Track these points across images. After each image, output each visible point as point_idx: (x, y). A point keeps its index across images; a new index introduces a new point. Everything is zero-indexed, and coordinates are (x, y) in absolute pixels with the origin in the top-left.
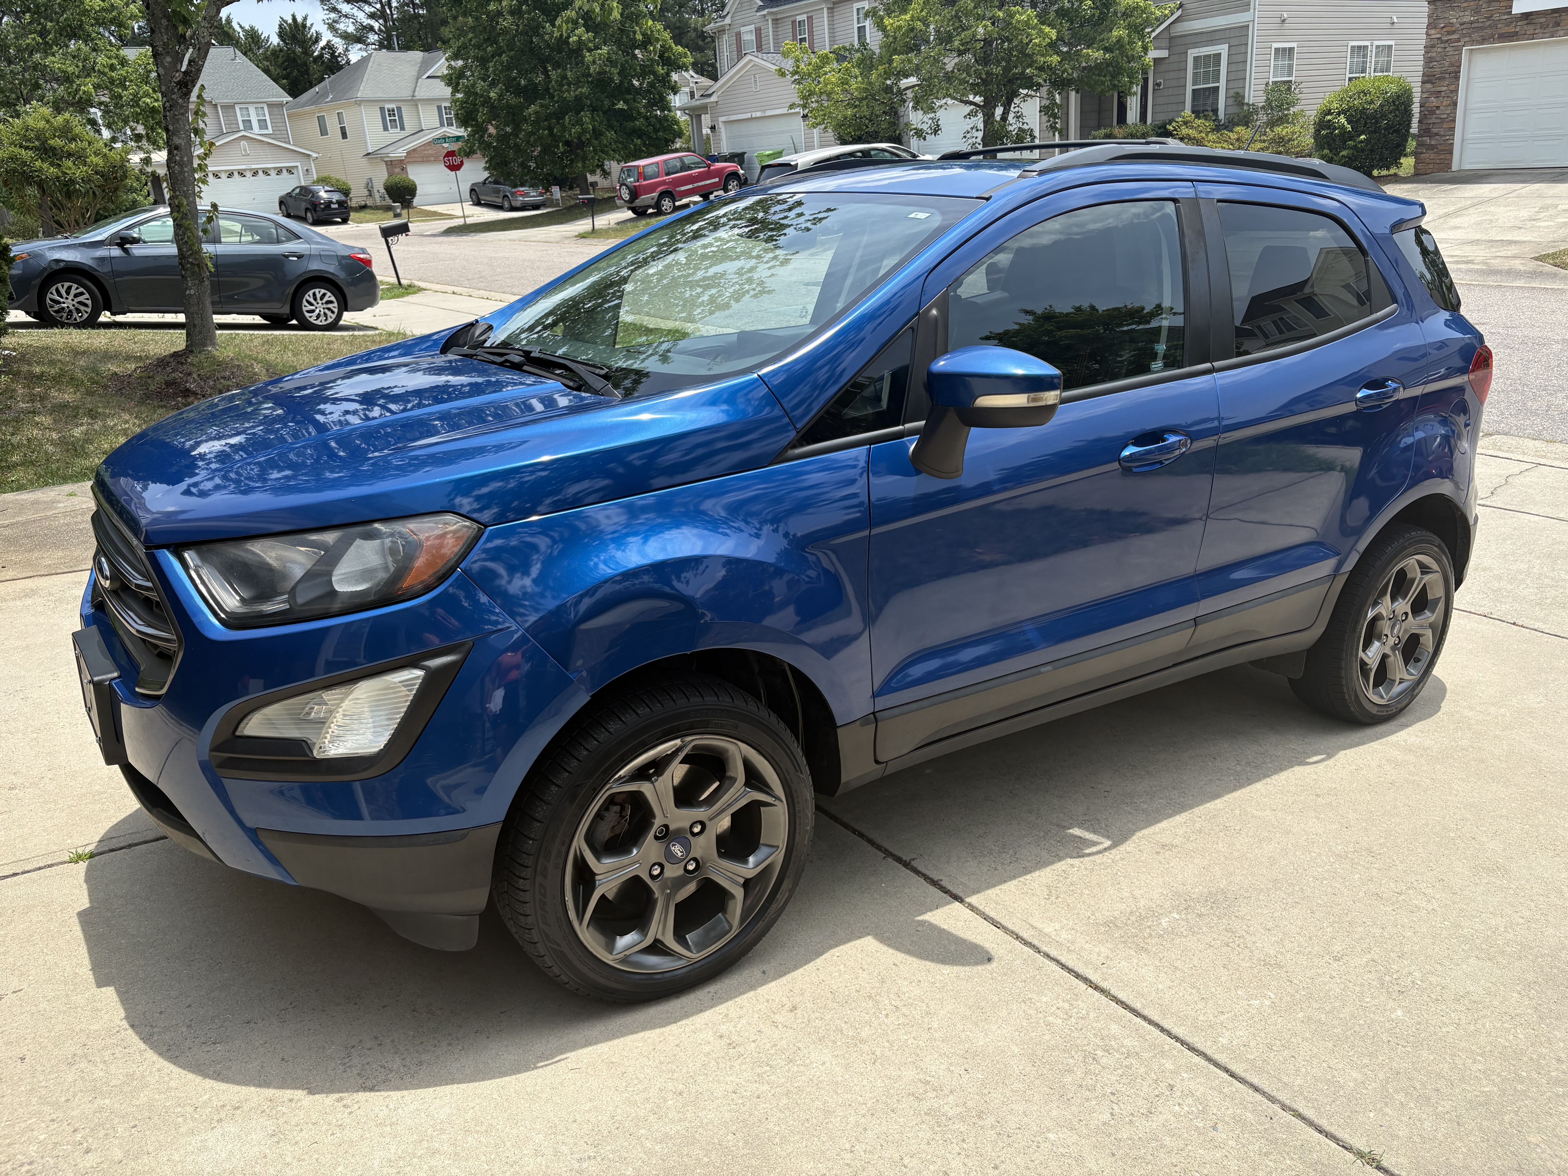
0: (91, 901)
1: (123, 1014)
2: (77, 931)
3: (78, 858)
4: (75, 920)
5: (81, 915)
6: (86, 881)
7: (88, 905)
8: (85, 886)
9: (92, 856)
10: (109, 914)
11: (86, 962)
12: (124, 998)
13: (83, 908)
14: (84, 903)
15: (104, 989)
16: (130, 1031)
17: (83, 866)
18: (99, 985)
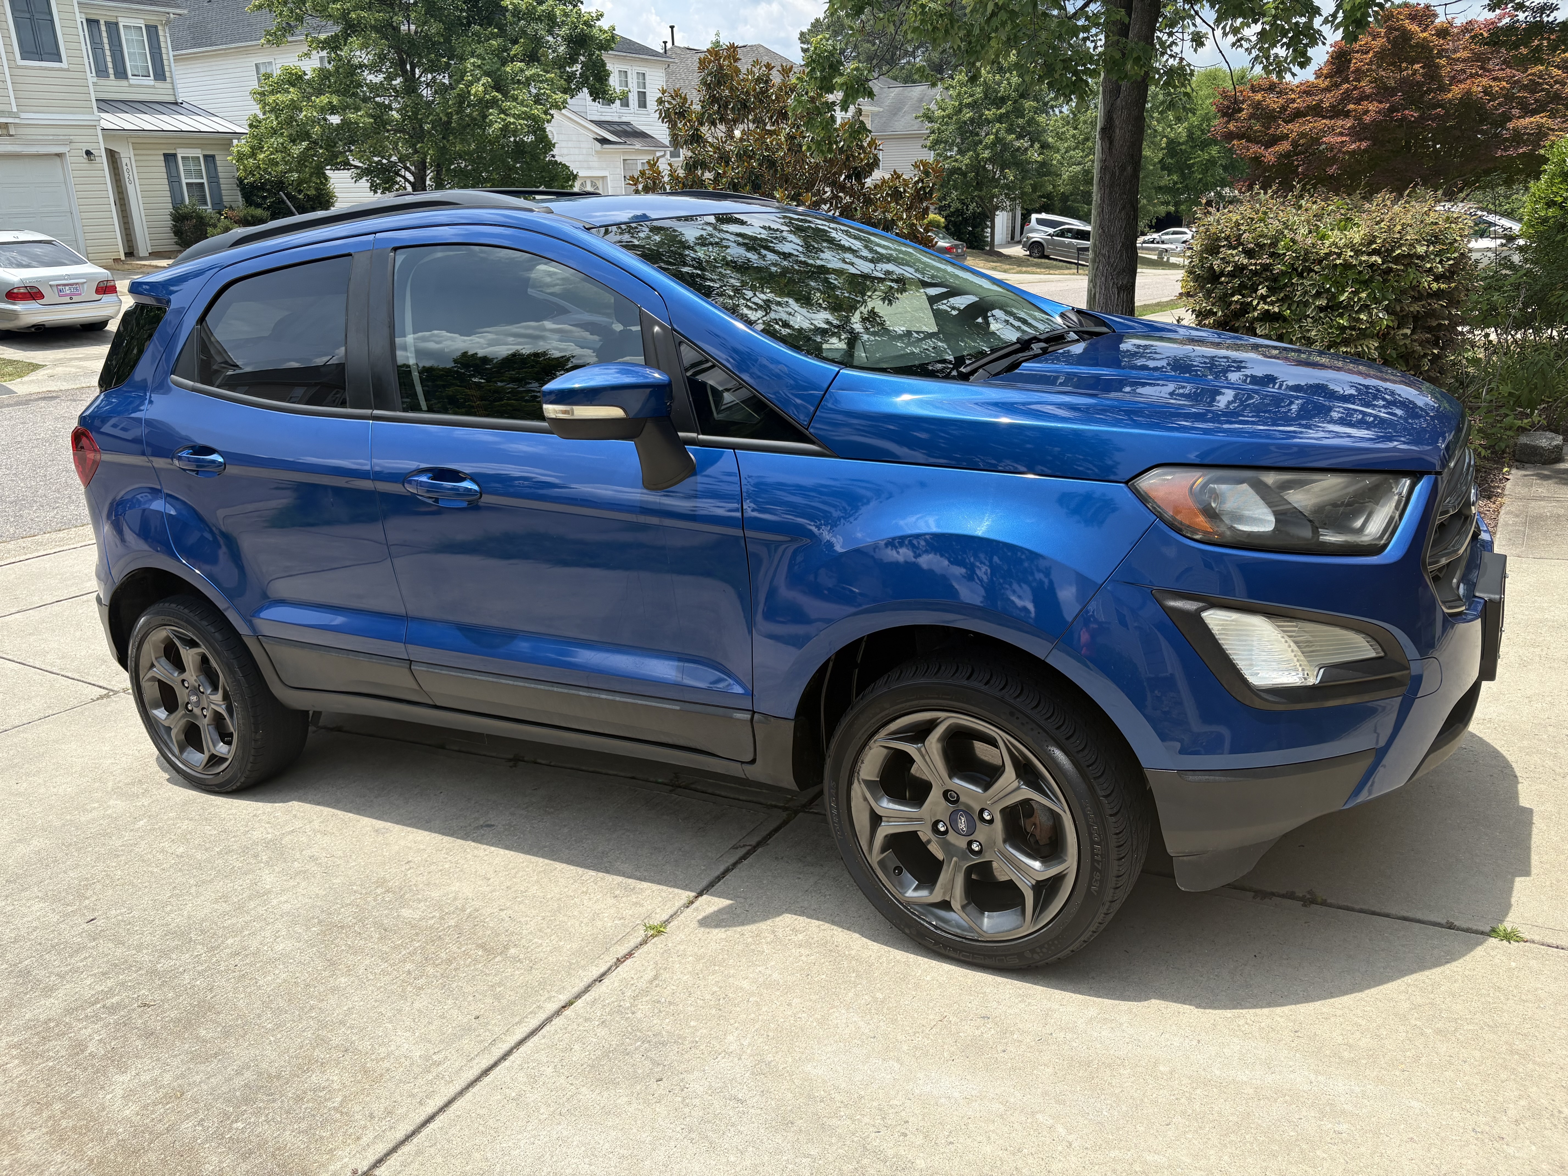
0: (1512, 882)
1: (1520, 786)
2: (1535, 859)
3: (1508, 937)
4: (1534, 871)
5: (1527, 873)
6: (1509, 906)
7: (1518, 879)
8: (1513, 900)
9: (1493, 932)
10: (1500, 862)
11: (1535, 831)
12: (1515, 795)
13: (1522, 879)
14: (1520, 882)
15: (1528, 806)
16: (1518, 774)
17: (1508, 925)
18: (1530, 812)
